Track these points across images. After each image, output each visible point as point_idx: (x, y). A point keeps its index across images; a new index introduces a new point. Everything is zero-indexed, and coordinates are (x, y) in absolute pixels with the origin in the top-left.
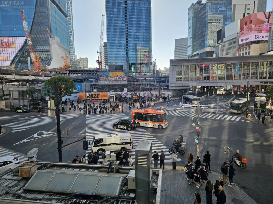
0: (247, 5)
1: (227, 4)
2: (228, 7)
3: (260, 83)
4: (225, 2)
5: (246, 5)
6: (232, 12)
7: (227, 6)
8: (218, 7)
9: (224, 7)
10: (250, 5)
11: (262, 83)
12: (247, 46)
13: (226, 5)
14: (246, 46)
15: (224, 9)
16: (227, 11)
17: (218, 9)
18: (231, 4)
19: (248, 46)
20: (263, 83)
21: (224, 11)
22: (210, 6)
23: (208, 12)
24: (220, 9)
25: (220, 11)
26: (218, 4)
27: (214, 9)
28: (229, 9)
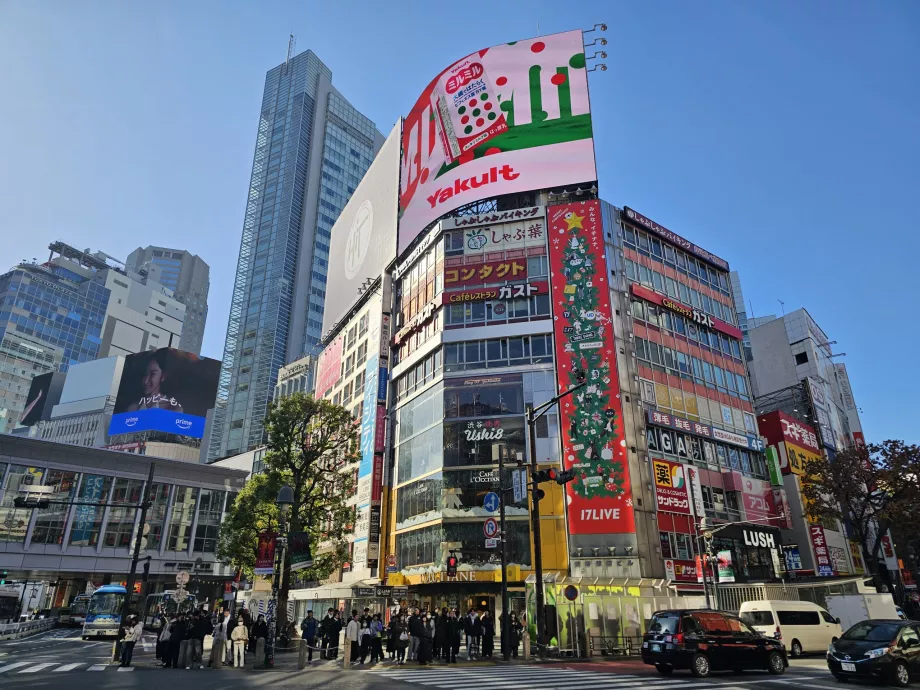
0: (150, 335)
1: (89, 307)
2: (91, 318)
3: (167, 565)
4: (83, 299)
5: (146, 334)
6: (101, 337)
7: (86, 314)
8: (54, 303)
9: (78, 311)
10: (157, 337)
11: (173, 565)
12: (136, 444)
13: (85, 307)
14: (130, 445)
15: (76, 317)
16: (83, 328)
17: (55, 309)
18: (104, 313)
19: (139, 446)
20: (176, 568)
21: (75, 324)
22: (27, 289)
23: (11, 303)
24: (62, 312)
25: (59, 318)
26: (58, 294)
27: (38, 302)
28: (91, 323)
